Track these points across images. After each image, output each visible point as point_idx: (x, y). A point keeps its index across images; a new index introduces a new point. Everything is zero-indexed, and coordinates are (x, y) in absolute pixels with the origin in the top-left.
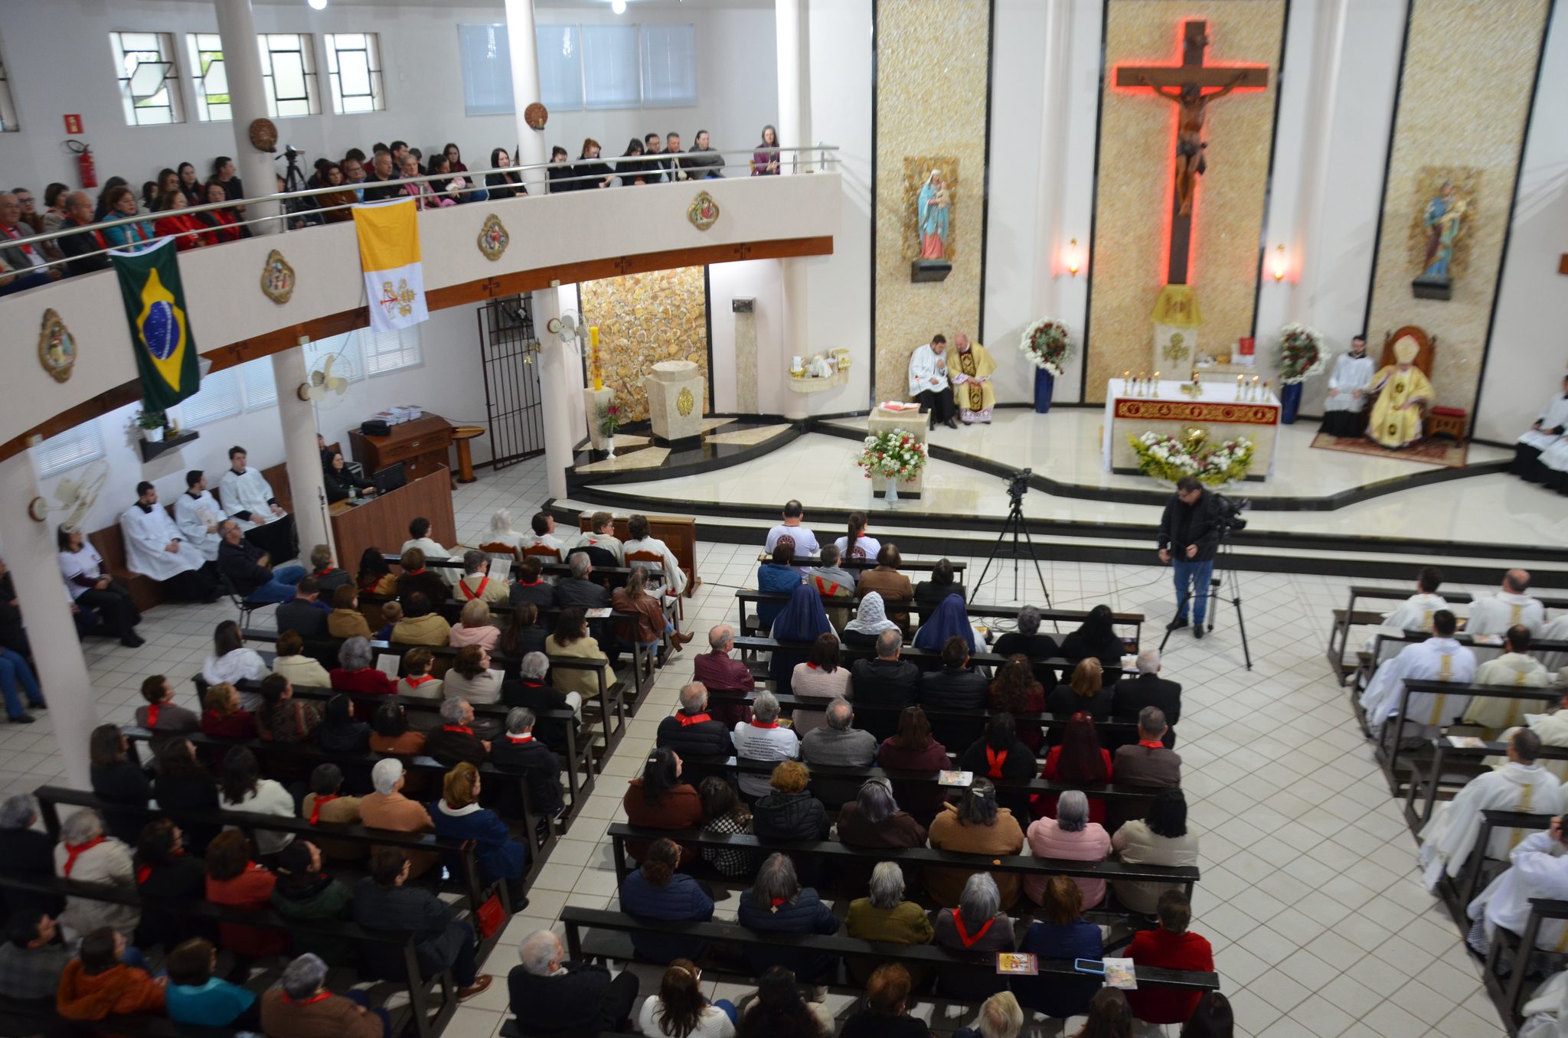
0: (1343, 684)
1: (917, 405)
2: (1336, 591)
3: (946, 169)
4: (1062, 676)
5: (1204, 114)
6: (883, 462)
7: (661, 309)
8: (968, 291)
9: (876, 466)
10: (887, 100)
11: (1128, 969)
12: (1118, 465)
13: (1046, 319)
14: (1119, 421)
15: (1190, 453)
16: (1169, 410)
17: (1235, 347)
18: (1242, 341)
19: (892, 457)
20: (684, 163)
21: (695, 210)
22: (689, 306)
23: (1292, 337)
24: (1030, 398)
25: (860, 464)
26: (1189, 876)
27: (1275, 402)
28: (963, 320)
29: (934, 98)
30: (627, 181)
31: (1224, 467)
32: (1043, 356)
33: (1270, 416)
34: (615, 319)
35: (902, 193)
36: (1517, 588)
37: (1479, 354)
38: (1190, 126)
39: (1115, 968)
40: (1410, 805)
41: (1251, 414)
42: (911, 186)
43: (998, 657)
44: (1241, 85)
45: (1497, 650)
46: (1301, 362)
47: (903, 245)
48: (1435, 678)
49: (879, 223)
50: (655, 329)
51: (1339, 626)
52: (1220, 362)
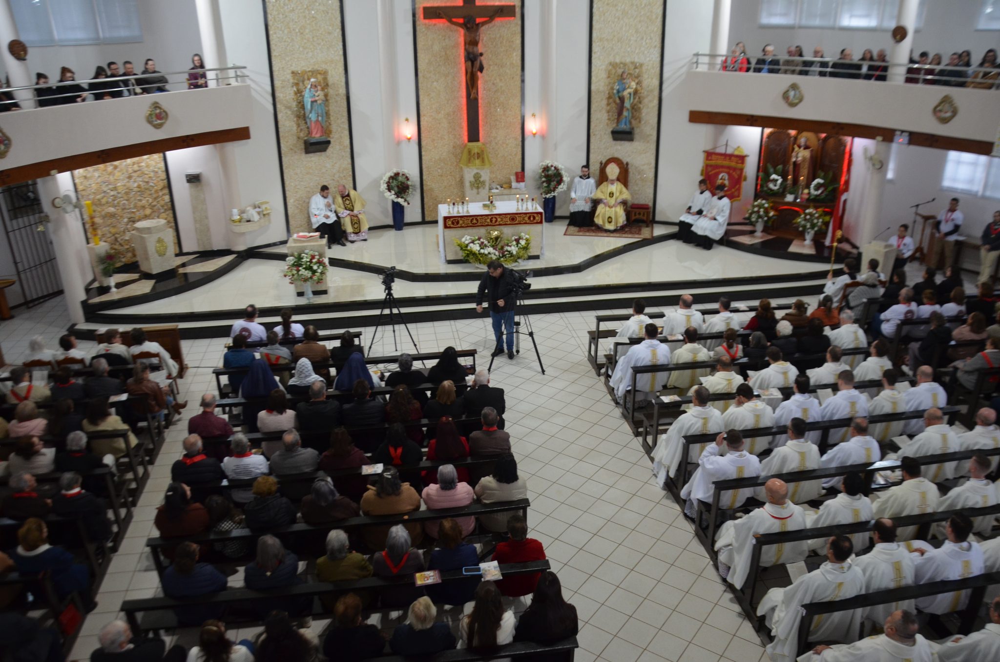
0: (599, 375)
1: (318, 234)
2: (587, 320)
3: (320, 77)
4: (431, 394)
5: (479, 35)
6: (300, 273)
7: (136, 185)
8: (343, 156)
9: (296, 276)
10: (275, 33)
11: (495, 568)
12: (451, 257)
13: (395, 171)
14: (447, 230)
15: (493, 246)
16: (477, 221)
17: (513, 178)
18: (517, 174)
19: (306, 269)
20: (139, 82)
21: (150, 115)
22: (155, 182)
23: (546, 169)
24: (390, 221)
25: (285, 276)
26: (524, 504)
27: (540, 210)
28: (342, 175)
29: (307, 31)
30: (98, 97)
31: (514, 253)
32: (395, 194)
33: (538, 218)
34: (103, 195)
35: (292, 96)
36: (687, 305)
37: (653, 170)
38: (472, 43)
39: (487, 568)
40: (645, 440)
41: (526, 219)
42: (298, 90)
43: (389, 388)
44: (499, 16)
45: (682, 343)
46: (553, 184)
47: (297, 130)
48: (649, 363)
49: (280, 116)
50: (133, 199)
51: (592, 340)
52: (505, 188)
